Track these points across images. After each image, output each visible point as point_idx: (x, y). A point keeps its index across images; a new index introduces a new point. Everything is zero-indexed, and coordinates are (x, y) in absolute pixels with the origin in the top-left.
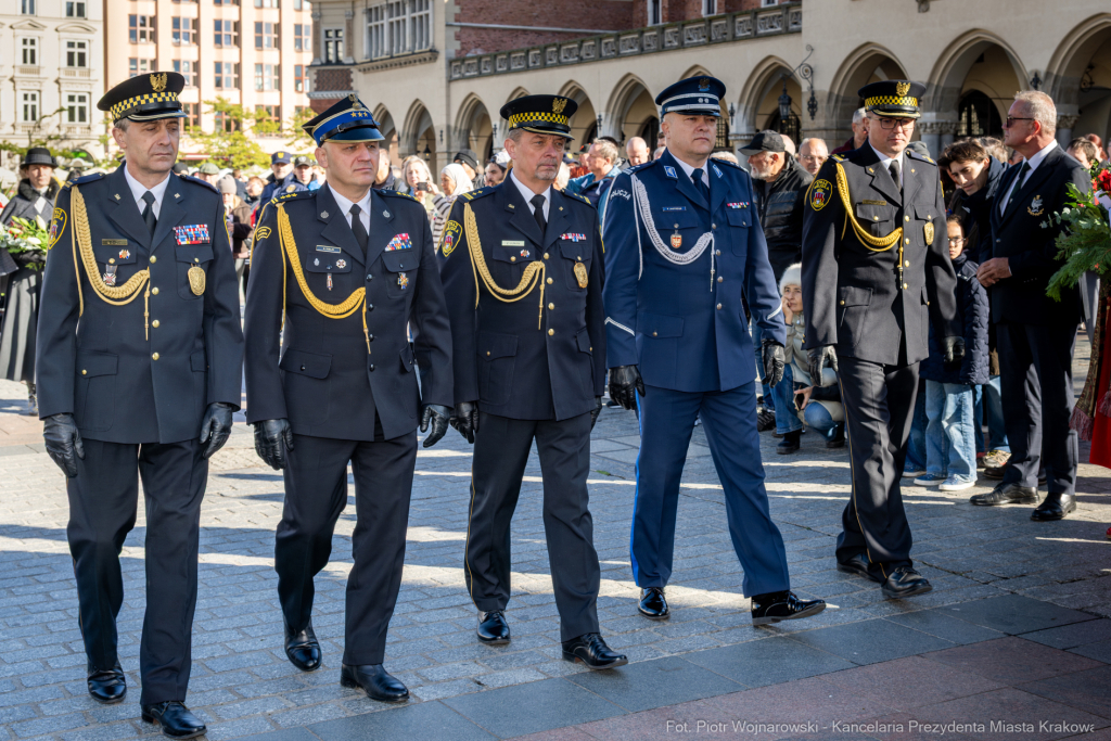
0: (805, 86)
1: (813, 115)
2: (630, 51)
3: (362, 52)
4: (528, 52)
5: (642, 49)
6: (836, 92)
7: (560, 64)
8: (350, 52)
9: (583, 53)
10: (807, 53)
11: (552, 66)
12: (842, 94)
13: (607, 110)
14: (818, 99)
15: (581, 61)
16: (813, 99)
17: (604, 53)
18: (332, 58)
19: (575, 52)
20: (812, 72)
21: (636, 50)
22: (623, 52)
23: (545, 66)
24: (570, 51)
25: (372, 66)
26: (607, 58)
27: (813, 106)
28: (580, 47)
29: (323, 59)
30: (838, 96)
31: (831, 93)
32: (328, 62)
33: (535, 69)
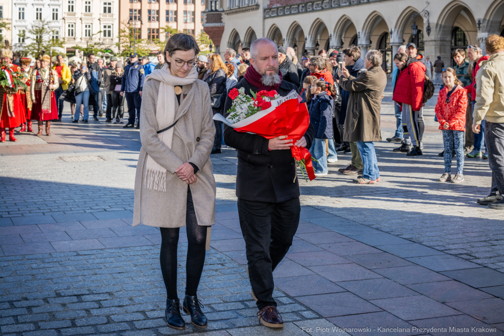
0: (425, 20)
1: (429, 34)
2: (345, 4)
3: (226, 6)
4: (299, 5)
5: (350, 4)
6: (440, 23)
7: (313, 11)
8: (221, 6)
9: (323, 6)
10: (426, 5)
11: (310, 12)
12: (443, 24)
13: (334, 31)
14: (431, 26)
15: (323, 9)
16: (429, 26)
17: (333, 6)
18: (213, 8)
19: (320, 5)
20: (428, 14)
21: (348, 4)
22: (342, 5)
23: (306, 12)
24: (318, 4)
25: (231, 12)
26: (334, 8)
27: (429, 30)
28: (322, 3)
29: (210, 9)
30: (441, 25)
31: (437, 24)
32: (212, 11)
33: (302, 13)
